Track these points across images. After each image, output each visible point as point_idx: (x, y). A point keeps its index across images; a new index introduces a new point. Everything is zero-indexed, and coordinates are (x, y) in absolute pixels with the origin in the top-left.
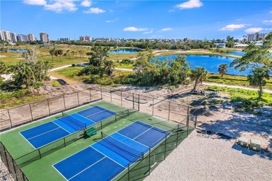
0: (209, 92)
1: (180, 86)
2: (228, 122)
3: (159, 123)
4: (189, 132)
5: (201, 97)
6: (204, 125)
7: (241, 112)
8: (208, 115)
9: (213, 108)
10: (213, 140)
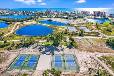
0: (40, 45)
1: (34, 44)
2: (45, 51)
3: (35, 55)
4: (40, 55)
5: (40, 46)
6: (42, 53)
7: (46, 48)
8: (42, 51)
9: (42, 49)
10: (44, 55)
